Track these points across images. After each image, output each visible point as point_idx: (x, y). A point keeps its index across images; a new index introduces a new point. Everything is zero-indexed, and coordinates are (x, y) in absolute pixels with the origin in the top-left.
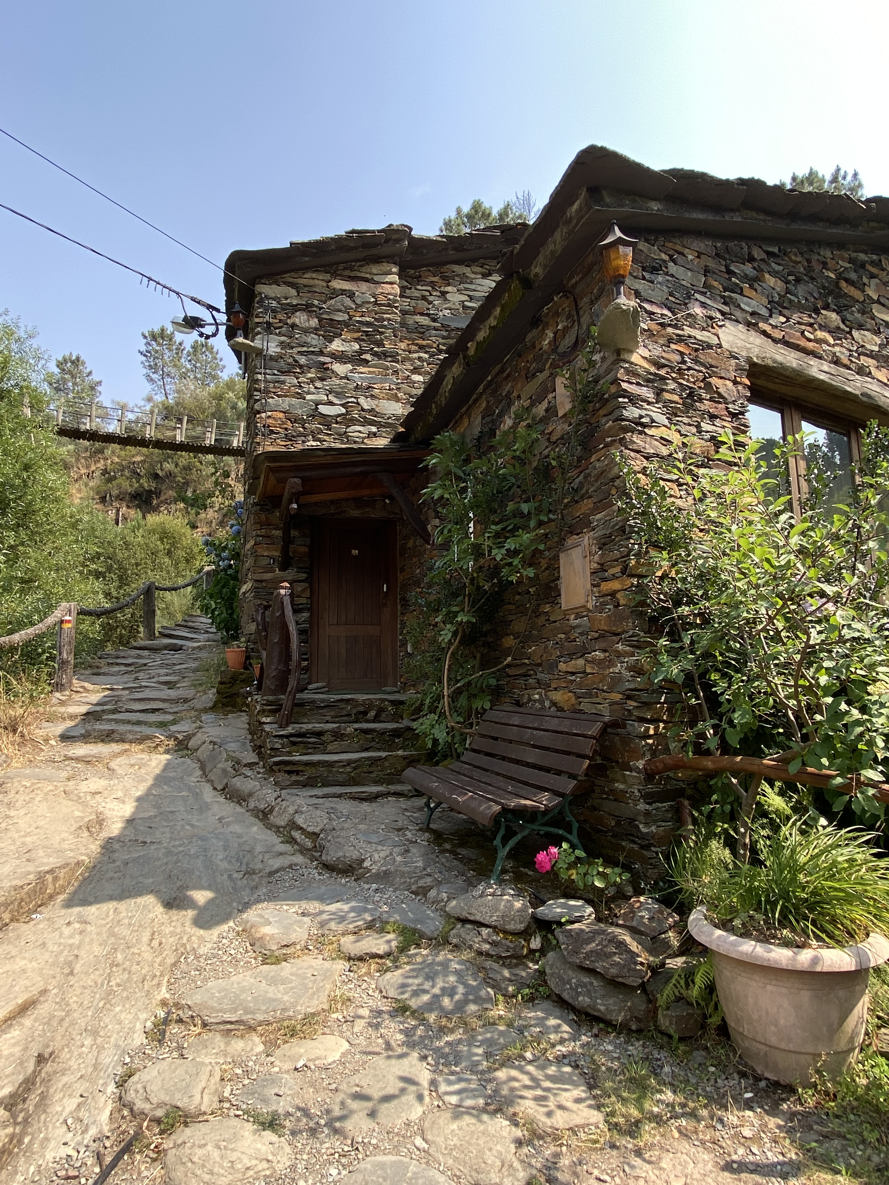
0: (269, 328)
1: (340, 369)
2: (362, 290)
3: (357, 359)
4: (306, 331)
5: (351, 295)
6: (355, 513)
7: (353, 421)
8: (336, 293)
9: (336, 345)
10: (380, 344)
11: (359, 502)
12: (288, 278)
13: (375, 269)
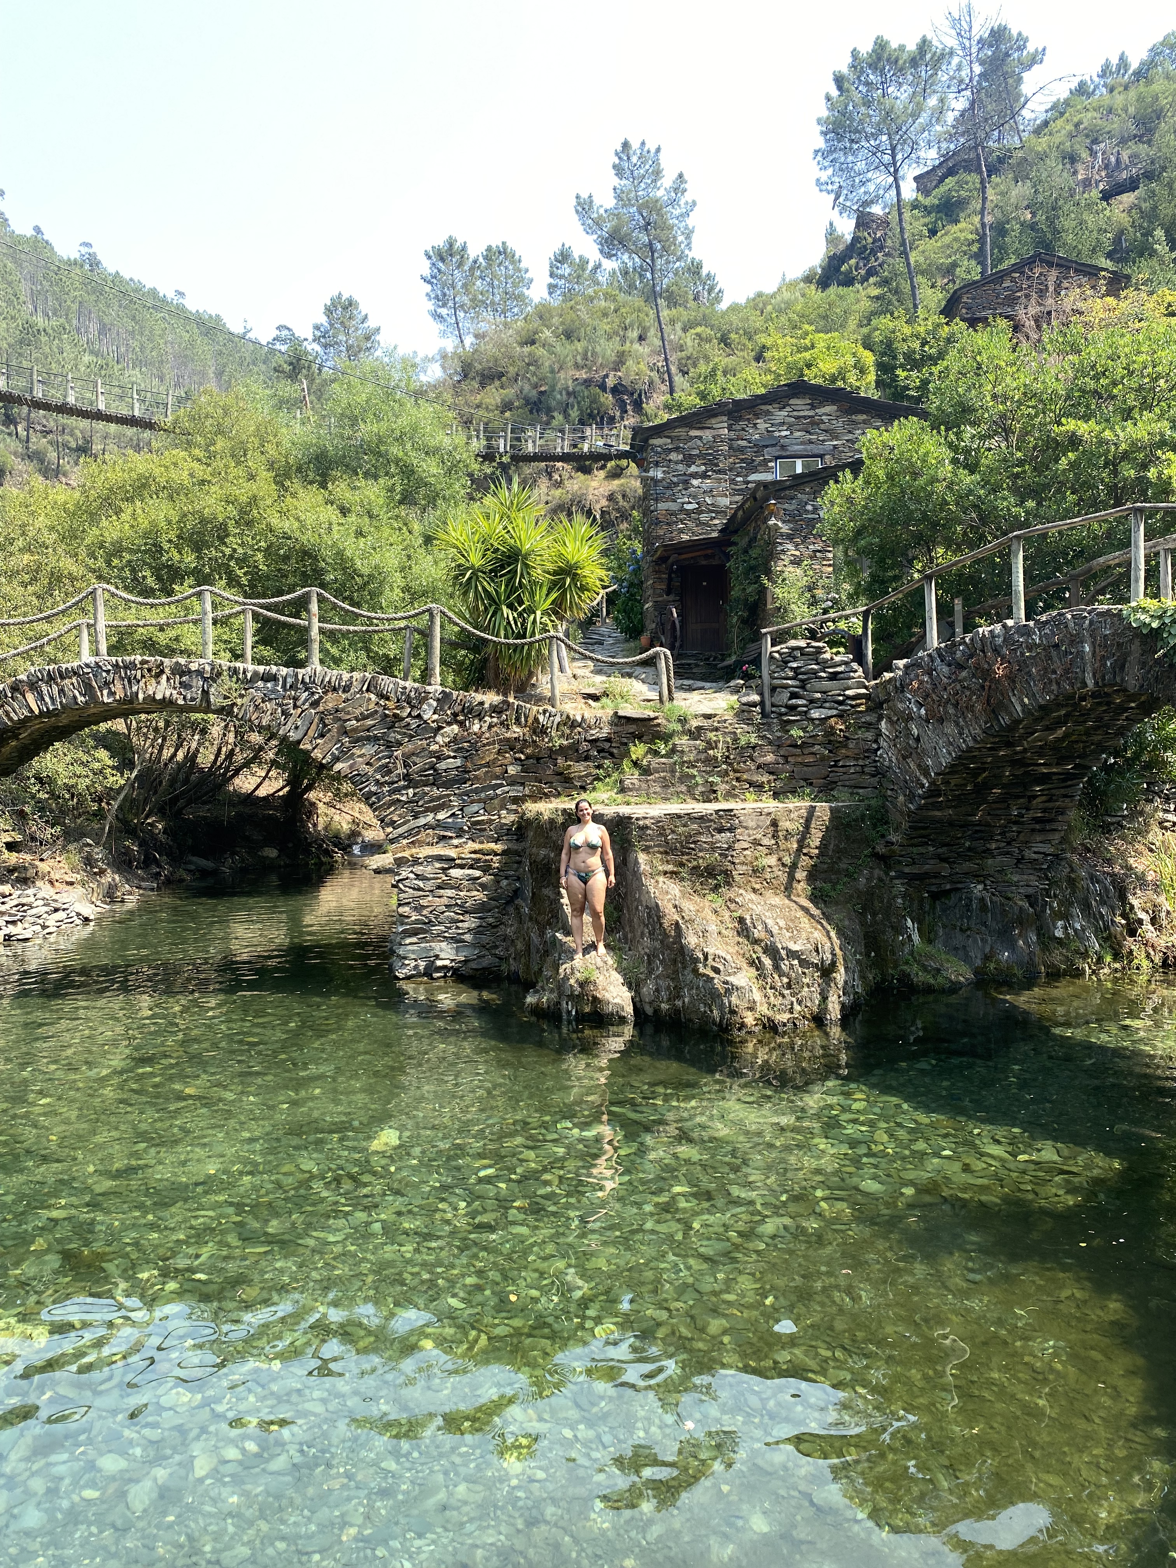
0: (657, 464)
1: (695, 482)
2: (707, 435)
3: (704, 476)
4: (676, 463)
5: (700, 438)
6: (704, 563)
7: (702, 512)
8: (692, 438)
9: (693, 469)
10: (717, 465)
11: (706, 557)
12: (666, 433)
13: (713, 421)
